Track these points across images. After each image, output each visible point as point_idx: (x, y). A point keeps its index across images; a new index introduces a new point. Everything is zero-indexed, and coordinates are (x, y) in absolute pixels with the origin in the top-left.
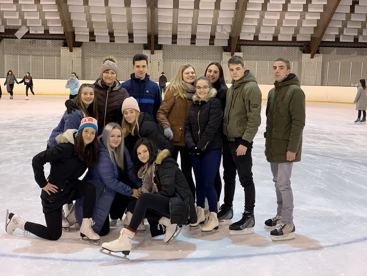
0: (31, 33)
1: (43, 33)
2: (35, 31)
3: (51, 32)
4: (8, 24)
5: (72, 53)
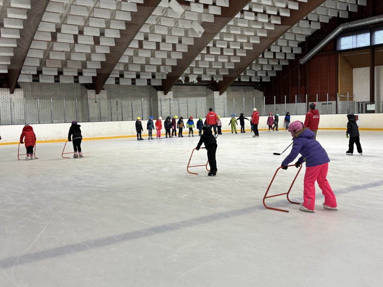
5: (12, 95)
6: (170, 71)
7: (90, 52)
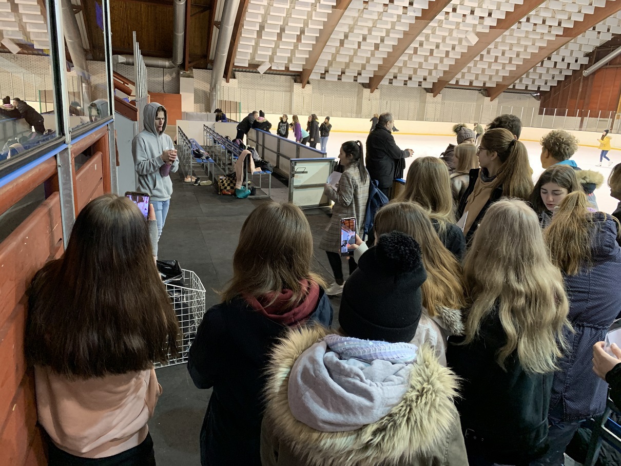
0: (273, 68)
1: (284, 69)
2: (277, 67)
3: (291, 69)
4: (256, 59)
5: (303, 89)
6: (442, 75)
7: (370, 56)
